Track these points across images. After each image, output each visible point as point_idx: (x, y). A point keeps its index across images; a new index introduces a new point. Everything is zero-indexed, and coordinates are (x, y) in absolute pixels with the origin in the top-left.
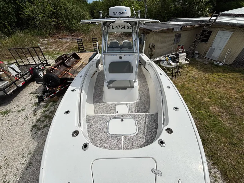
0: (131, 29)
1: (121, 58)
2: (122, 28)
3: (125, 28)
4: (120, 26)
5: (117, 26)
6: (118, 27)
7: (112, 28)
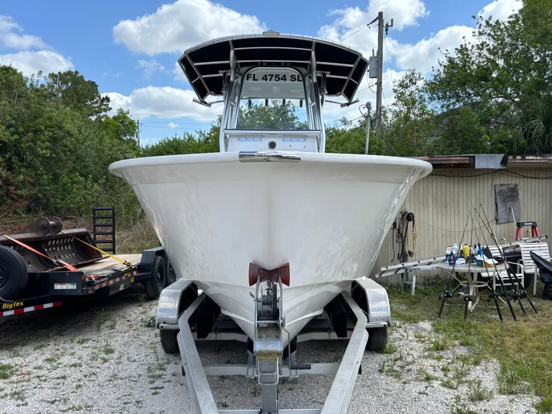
0: (302, 82)
1: (272, 145)
2: (277, 79)
3: (285, 80)
4: (272, 76)
5: (266, 76)
6: (269, 78)
7: (254, 80)
